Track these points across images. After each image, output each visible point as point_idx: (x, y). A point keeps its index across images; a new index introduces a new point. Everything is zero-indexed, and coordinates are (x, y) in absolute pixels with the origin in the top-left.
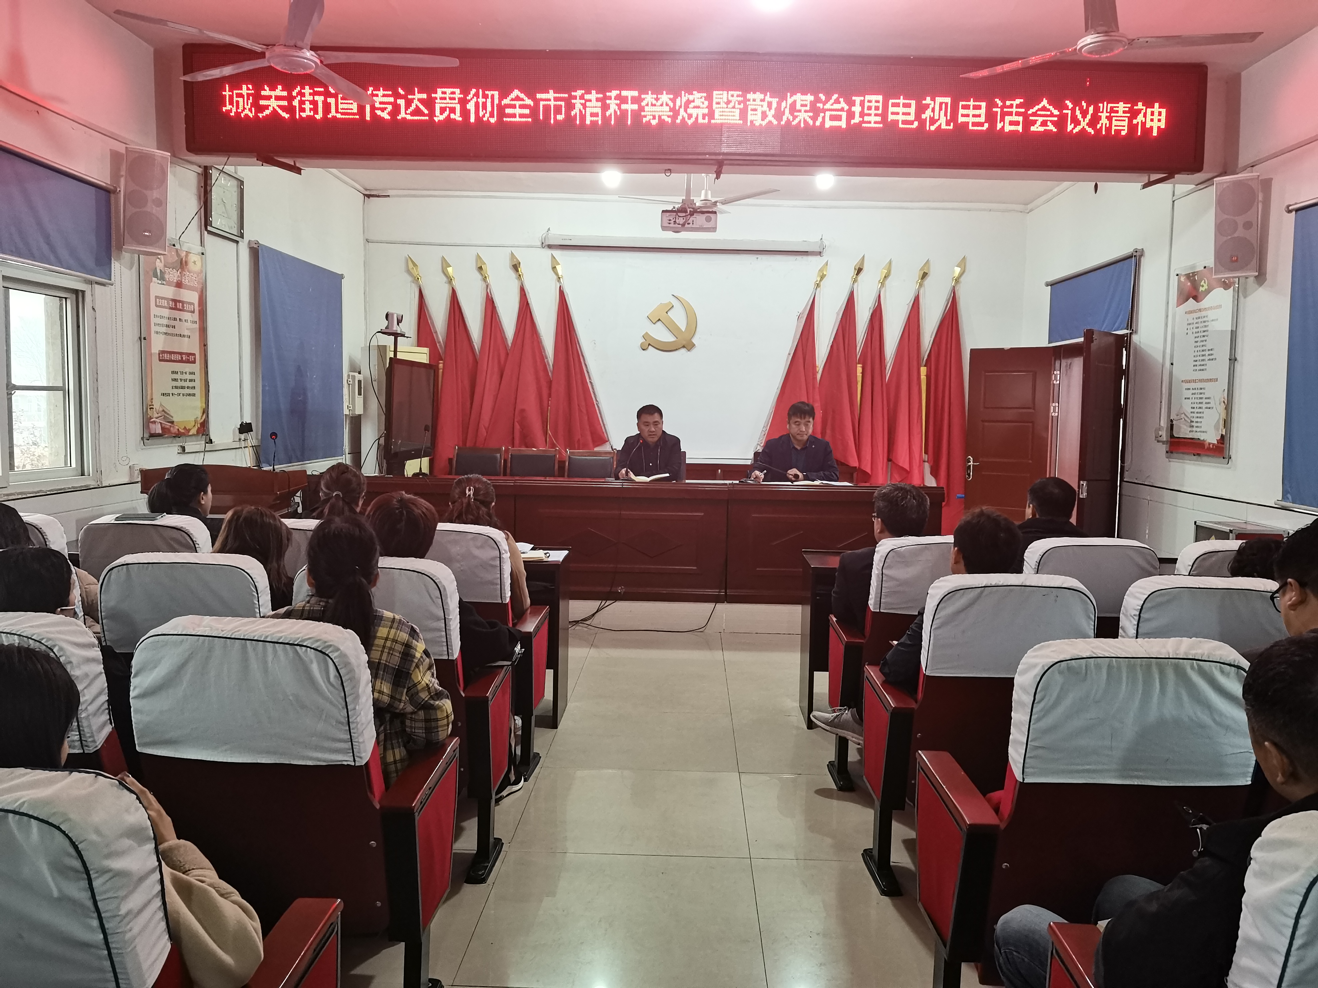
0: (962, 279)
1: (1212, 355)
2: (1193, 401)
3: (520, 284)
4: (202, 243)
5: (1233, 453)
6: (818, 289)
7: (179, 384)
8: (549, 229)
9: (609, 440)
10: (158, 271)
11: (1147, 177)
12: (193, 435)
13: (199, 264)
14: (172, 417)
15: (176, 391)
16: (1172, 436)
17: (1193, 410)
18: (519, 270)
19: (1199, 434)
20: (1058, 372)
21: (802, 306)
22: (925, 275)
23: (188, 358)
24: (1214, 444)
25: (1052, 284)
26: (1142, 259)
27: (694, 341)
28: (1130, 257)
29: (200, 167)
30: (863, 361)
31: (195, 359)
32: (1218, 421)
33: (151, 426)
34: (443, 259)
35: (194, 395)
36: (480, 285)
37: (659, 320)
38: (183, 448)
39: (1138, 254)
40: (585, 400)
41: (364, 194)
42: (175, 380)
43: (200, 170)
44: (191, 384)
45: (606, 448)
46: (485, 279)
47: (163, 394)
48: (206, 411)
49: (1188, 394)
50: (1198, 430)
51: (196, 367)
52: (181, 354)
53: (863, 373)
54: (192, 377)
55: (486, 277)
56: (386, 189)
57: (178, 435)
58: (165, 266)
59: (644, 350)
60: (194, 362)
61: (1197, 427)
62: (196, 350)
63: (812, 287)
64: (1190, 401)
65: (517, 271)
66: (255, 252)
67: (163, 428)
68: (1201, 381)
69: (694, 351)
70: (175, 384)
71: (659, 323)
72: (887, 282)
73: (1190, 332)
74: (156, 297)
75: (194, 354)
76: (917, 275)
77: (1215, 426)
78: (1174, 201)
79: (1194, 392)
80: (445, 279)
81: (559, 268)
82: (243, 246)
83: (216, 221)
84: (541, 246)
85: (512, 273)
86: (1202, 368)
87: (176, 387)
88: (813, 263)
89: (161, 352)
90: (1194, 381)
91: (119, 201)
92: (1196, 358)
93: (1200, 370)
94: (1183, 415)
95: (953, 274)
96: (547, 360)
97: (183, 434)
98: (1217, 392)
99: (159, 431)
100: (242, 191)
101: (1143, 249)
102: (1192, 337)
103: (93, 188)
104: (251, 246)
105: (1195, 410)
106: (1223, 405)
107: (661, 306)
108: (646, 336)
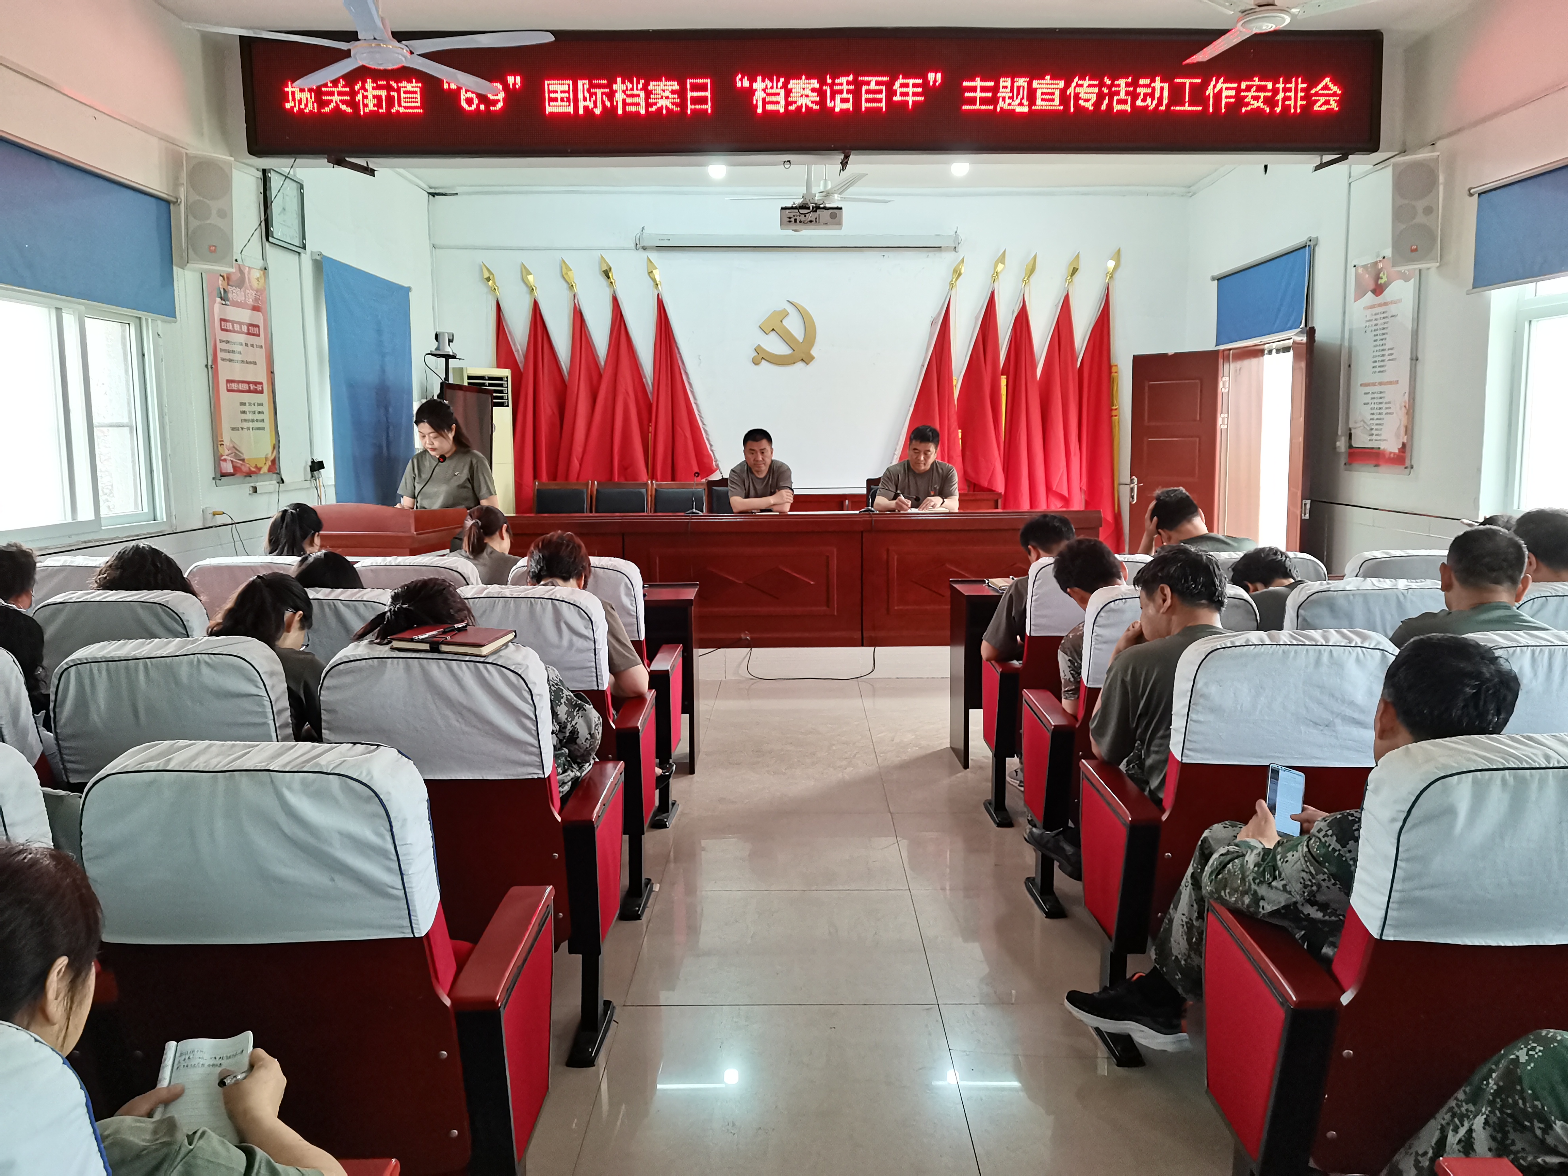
0: (1116, 275)
1: (1392, 354)
2: (1373, 406)
3: (612, 292)
4: (264, 257)
5: (1415, 463)
6: (954, 290)
7: (248, 416)
8: (643, 228)
10: (222, 290)
11: (1320, 157)
12: (265, 473)
14: (243, 454)
15: (245, 425)
16: (1351, 447)
17: (1372, 417)
18: (610, 275)
19: (1379, 443)
20: (1227, 379)
22: (1074, 271)
23: (254, 388)
24: (1394, 453)
25: (1220, 279)
26: (1317, 248)
27: (814, 352)
28: (1303, 247)
29: (258, 170)
30: (1007, 371)
31: (262, 388)
32: (1398, 428)
33: (223, 464)
34: (522, 266)
35: (263, 429)
36: (566, 295)
37: (773, 330)
38: (255, 490)
39: (1312, 243)
41: (429, 193)
42: (244, 412)
43: (260, 174)
44: (260, 417)
46: (571, 288)
47: (233, 429)
48: (276, 447)
49: (1367, 398)
50: (1378, 438)
51: (264, 398)
52: (248, 383)
53: (1008, 384)
54: (260, 409)
56: (454, 187)
57: (249, 474)
58: (229, 284)
59: (756, 364)
60: (262, 392)
61: (1377, 435)
62: (262, 377)
63: (946, 287)
64: (1370, 406)
65: (609, 278)
66: (321, 265)
67: (234, 467)
68: (1381, 384)
69: (813, 364)
70: (244, 416)
72: (1031, 280)
73: (1368, 330)
74: (221, 319)
75: (261, 383)
76: (1065, 270)
77: (1395, 435)
78: (1350, 184)
79: (1373, 396)
80: (525, 289)
81: (657, 274)
82: (306, 258)
83: (277, 230)
84: (634, 248)
85: (602, 280)
86: (1381, 369)
87: (245, 420)
88: (947, 260)
89: (228, 381)
90: (1374, 384)
91: (180, 213)
92: (1375, 359)
93: (1379, 372)
94: (1362, 423)
95: (1106, 268)
96: (646, 381)
97: (254, 473)
98: (1398, 395)
99: (230, 470)
100: (302, 195)
101: (1317, 238)
102: (1370, 335)
103: (153, 200)
104: (314, 258)
105: (1375, 417)
106: (1404, 411)
107: (775, 313)
108: (758, 350)
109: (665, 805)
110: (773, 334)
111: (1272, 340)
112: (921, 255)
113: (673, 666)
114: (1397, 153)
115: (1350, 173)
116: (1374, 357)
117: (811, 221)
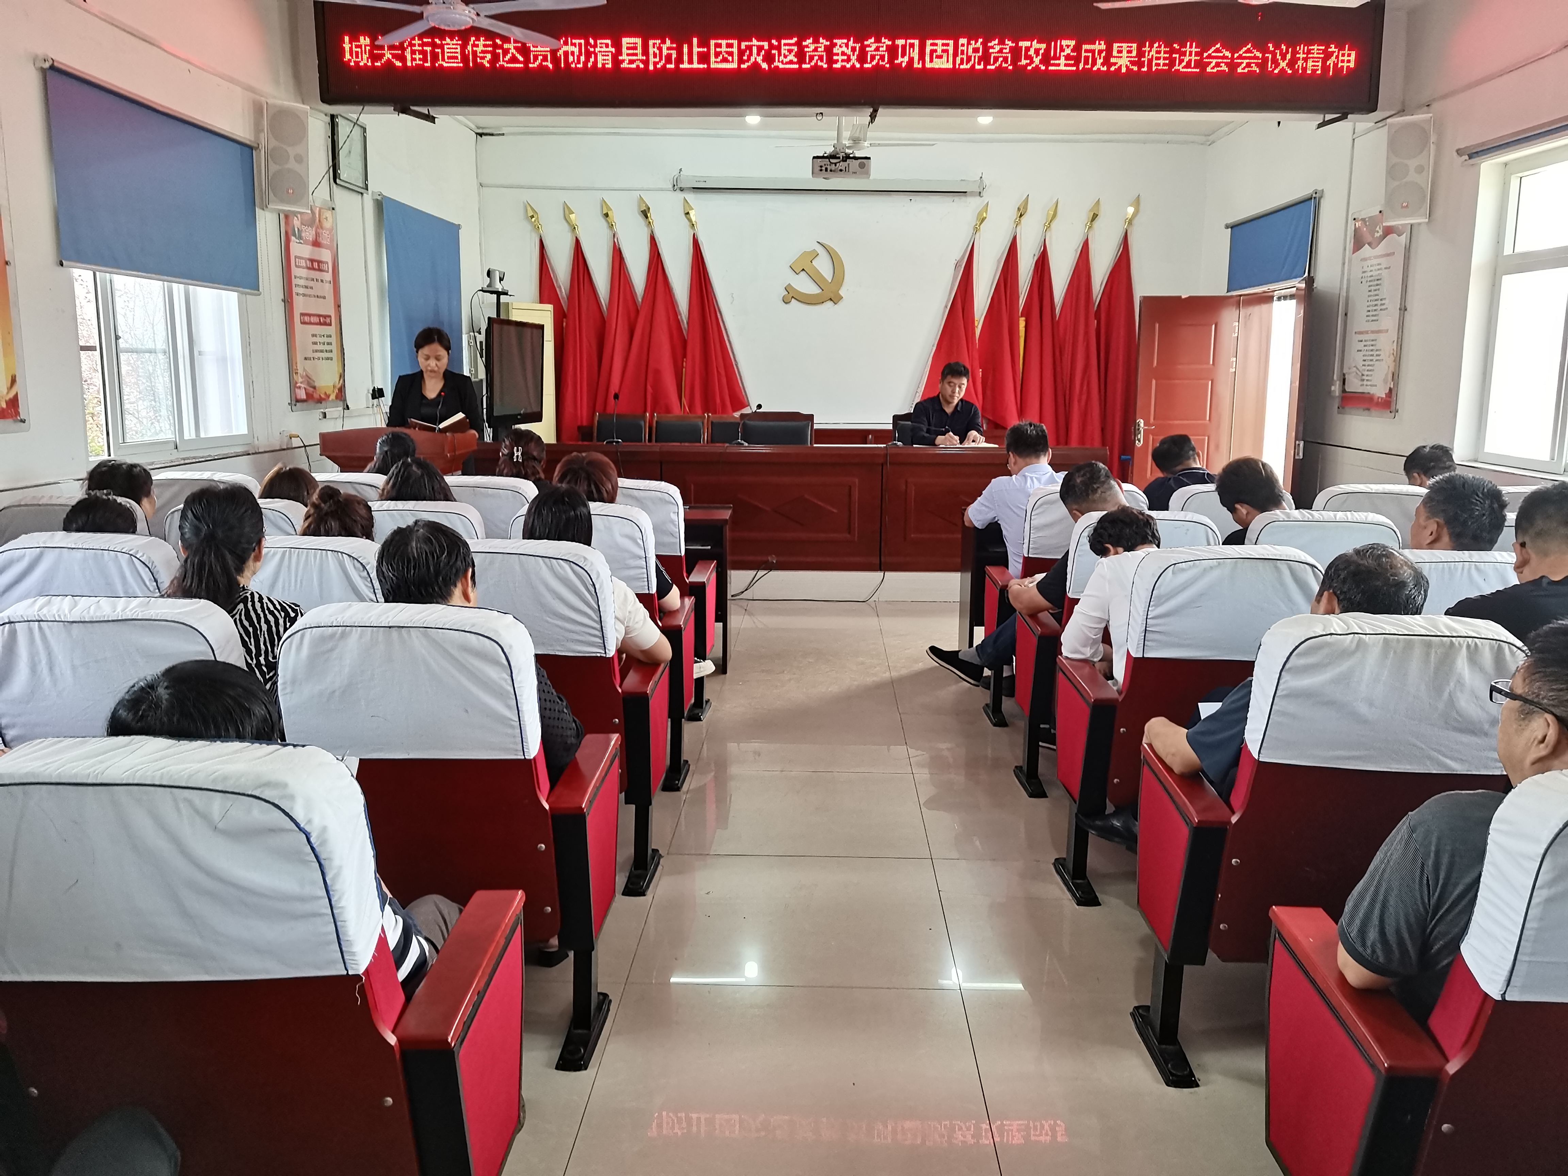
0: (1135, 222)
1: (1384, 304)
2: (1365, 353)
3: (650, 232)
4: (332, 197)
5: (1399, 407)
6: (977, 235)
7: (319, 347)
8: (681, 170)
9: (748, 405)
10: (296, 230)
11: (1322, 116)
12: (333, 401)
13: (330, 219)
14: (314, 381)
15: (316, 355)
16: (1344, 391)
17: (1364, 363)
18: (649, 215)
19: (1369, 387)
20: (1237, 324)
21: (958, 253)
22: (1094, 217)
23: (324, 320)
24: (1382, 398)
25: (1233, 227)
26: (1322, 201)
27: (842, 292)
28: (1309, 199)
29: (326, 115)
30: (1026, 313)
31: (330, 321)
32: (1387, 375)
33: (297, 390)
34: (565, 205)
35: (331, 359)
36: (606, 233)
37: (803, 270)
38: (324, 415)
39: (1317, 196)
40: (724, 360)
41: (476, 133)
42: (315, 343)
43: (328, 119)
44: (328, 348)
45: (746, 411)
46: (611, 227)
47: (306, 359)
48: (342, 376)
49: (1360, 346)
50: (1369, 383)
51: (332, 330)
52: (319, 316)
53: (1026, 327)
54: (329, 340)
55: (612, 225)
56: (501, 127)
57: (320, 401)
58: (302, 224)
59: (786, 303)
60: (330, 325)
61: (1367, 380)
62: (332, 312)
63: (971, 230)
64: (1362, 353)
65: (647, 217)
66: (381, 205)
67: (307, 394)
68: (1373, 332)
69: (841, 304)
70: (315, 347)
72: (1053, 225)
73: (1365, 280)
74: (296, 257)
75: (330, 316)
76: (1085, 217)
77: (1384, 380)
78: (1354, 140)
79: (1366, 343)
80: (567, 228)
81: (692, 214)
82: (368, 199)
83: (344, 173)
84: (672, 189)
85: (641, 219)
86: (1374, 318)
87: (316, 351)
88: (972, 205)
89: (302, 315)
90: (1367, 332)
91: (260, 158)
92: (1369, 309)
93: (1372, 321)
94: (1355, 368)
95: (1126, 214)
96: (681, 317)
97: (324, 399)
98: (1386, 344)
99: (304, 396)
100: (365, 138)
101: (1323, 190)
102: (1365, 287)
103: (238, 146)
104: (375, 198)
105: (1366, 363)
106: (1392, 358)
107: (805, 254)
108: (788, 289)
109: (700, 703)
110: (803, 273)
111: (1279, 288)
112: (948, 199)
113: (708, 579)
114: (1393, 112)
115: (1354, 129)
116: (1368, 306)
117: (841, 170)
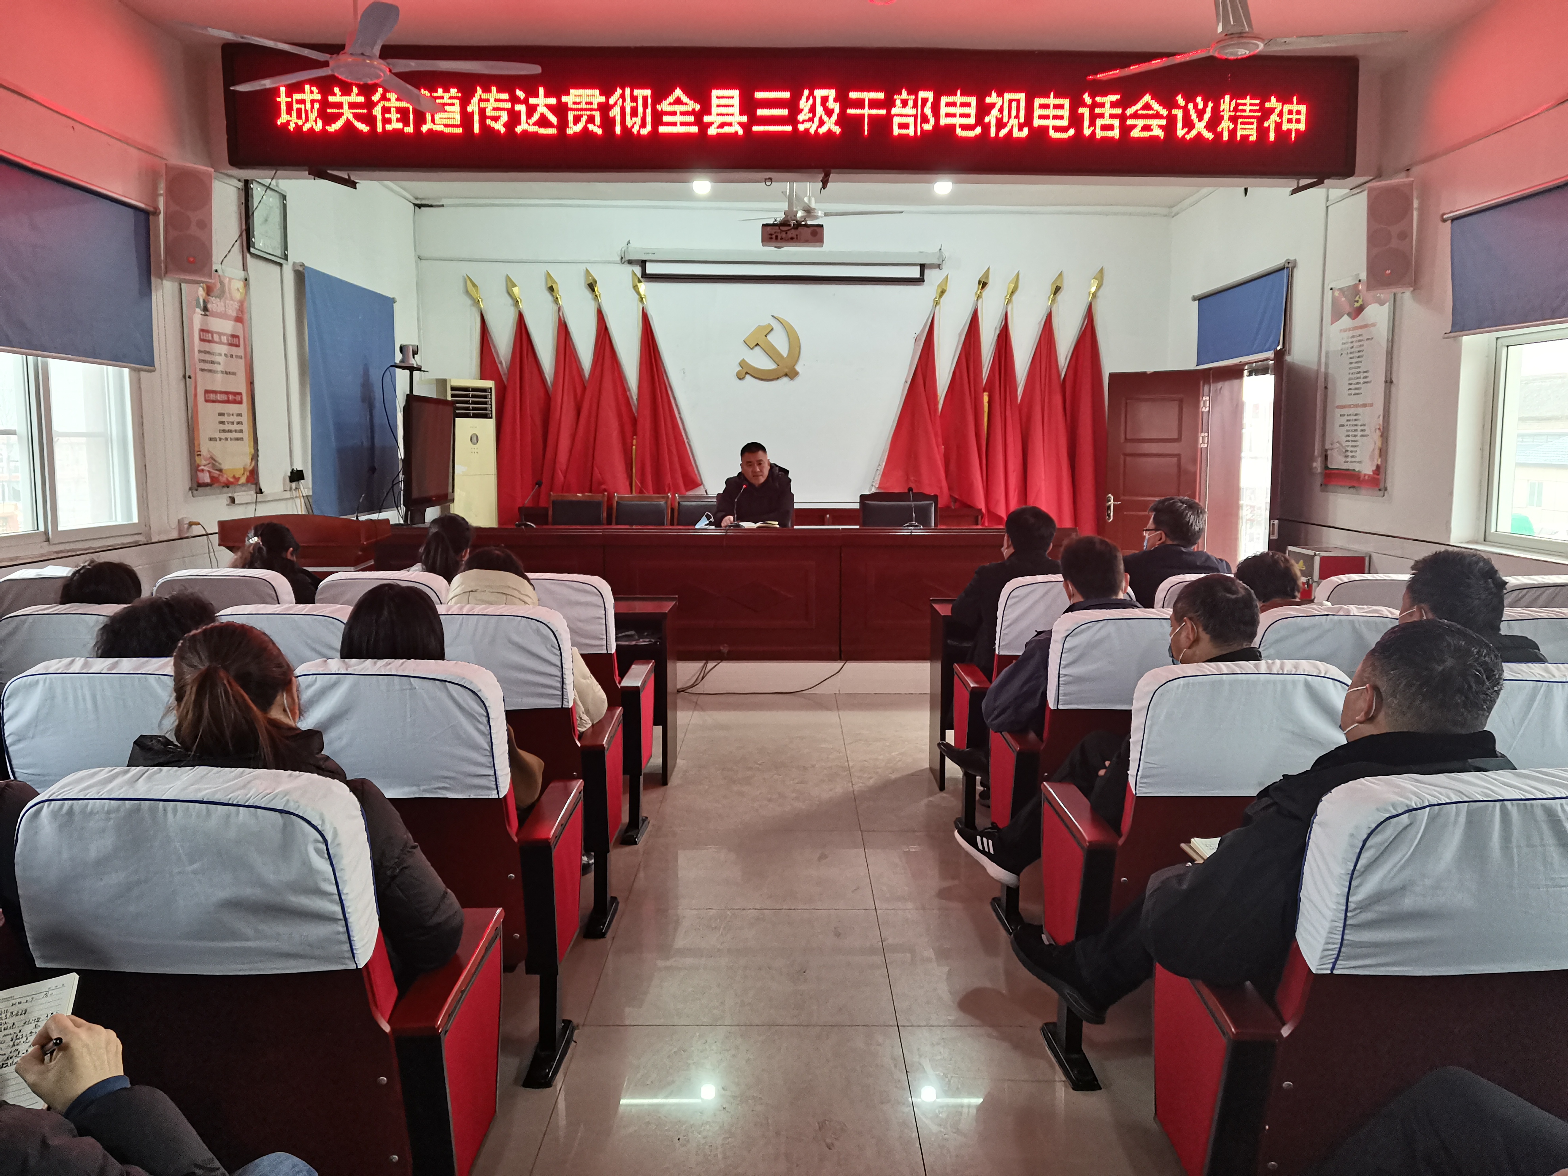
0: (1099, 293)
1: (1367, 377)
2: (1348, 428)
3: (596, 306)
4: (245, 268)
5: (1388, 485)
6: (938, 307)
7: (227, 427)
8: (629, 242)
9: (702, 484)
10: (201, 300)
11: (1296, 182)
12: (243, 485)
14: (220, 464)
15: (223, 435)
16: (1326, 467)
17: (1348, 438)
18: (596, 289)
19: (1354, 464)
20: (1208, 398)
21: (918, 327)
22: (1057, 290)
23: (233, 398)
24: (1369, 476)
25: (1200, 299)
26: (1295, 270)
27: (798, 368)
28: (1282, 269)
29: (239, 180)
30: (989, 388)
31: (241, 398)
32: (1374, 450)
33: (200, 474)
34: (508, 278)
35: (242, 439)
36: (551, 307)
37: (757, 345)
38: (233, 500)
39: (1290, 265)
40: (675, 438)
41: (414, 204)
42: (222, 423)
43: (240, 185)
44: (238, 427)
45: (699, 492)
46: (556, 300)
47: (211, 439)
48: (255, 457)
49: (1343, 420)
50: (1353, 460)
51: (243, 408)
52: (227, 393)
53: (989, 402)
54: (239, 419)
55: (557, 298)
56: (441, 198)
57: (227, 485)
58: (208, 294)
59: (740, 379)
60: (240, 402)
61: (1352, 457)
62: (242, 388)
63: (931, 304)
64: (1346, 428)
65: (593, 290)
66: (301, 275)
67: (212, 478)
68: (1356, 406)
69: (798, 380)
70: (222, 427)
71: (757, 348)
72: (1014, 297)
73: (1344, 352)
74: (200, 330)
75: (240, 394)
76: (1049, 289)
77: (1370, 456)
78: (1327, 207)
79: (1349, 418)
80: (510, 301)
81: (641, 287)
82: (288, 270)
83: (259, 241)
84: (619, 262)
85: (588, 293)
86: (1357, 391)
87: (224, 431)
89: (208, 392)
90: (1349, 406)
91: (159, 223)
92: (1351, 382)
93: (1355, 394)
94: (1338, 444)
95: (1090, 288)
96: (630, 393)
97: (232, 483)
98: (1372, 418)
99: (207, 480)
100: (285, 206)
101: (1295, 260)
102: (1346, 358)
103: (130, 210)
104: (297, 268)
106: (1378, 433)
107: (760, 328)
108: (743, 364)
111: (1249, 361)
114: (1371, 178)
115: (1329, 196)
116: (1350, 379)
117: (792, 238)
